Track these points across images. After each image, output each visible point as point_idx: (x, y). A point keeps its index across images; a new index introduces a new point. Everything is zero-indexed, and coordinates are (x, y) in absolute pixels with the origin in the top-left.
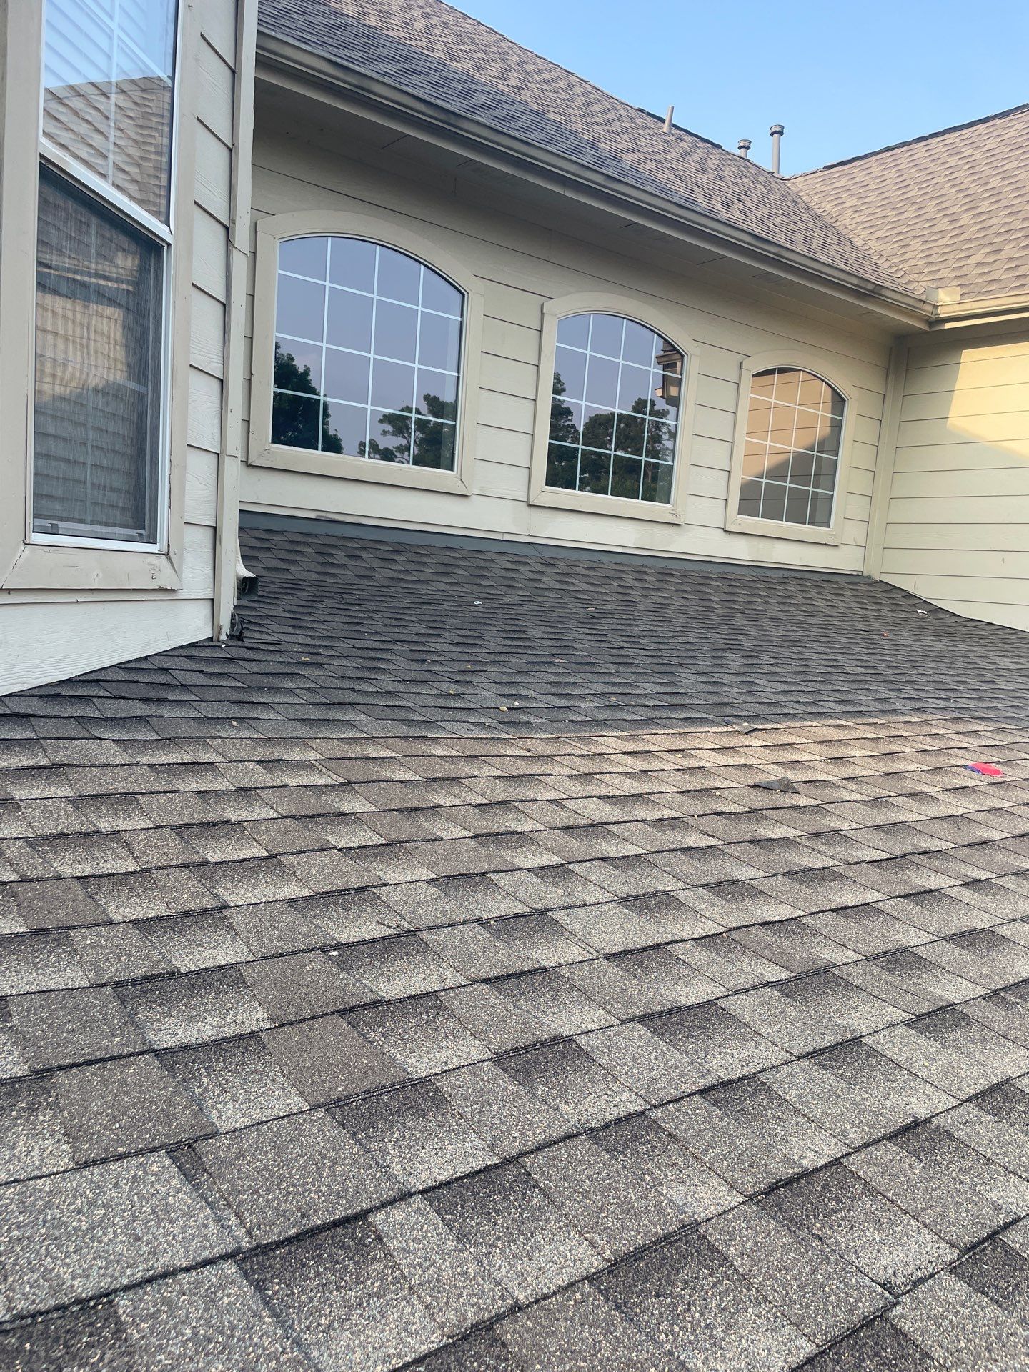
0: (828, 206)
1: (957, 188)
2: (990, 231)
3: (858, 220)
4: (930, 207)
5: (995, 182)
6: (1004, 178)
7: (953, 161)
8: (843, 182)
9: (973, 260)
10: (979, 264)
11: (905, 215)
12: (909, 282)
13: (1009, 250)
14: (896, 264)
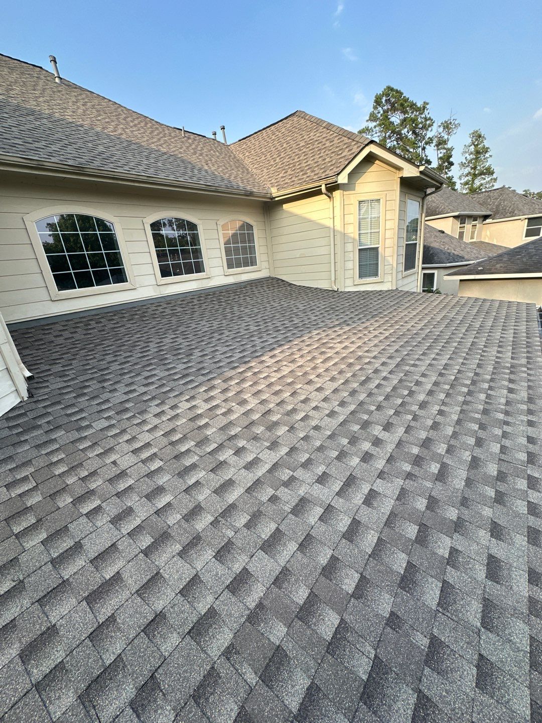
0: (241, 156)
1: (275, 148)
2: (284, 164)
3: (249, 161)
4: (268, 156)
5: (285, 145)
6: (287, 144)
7: (273, 137)
8: (244, 146)
9: (280, 176)
10: (282, 177)
11: (262, 159)
12: (264, 185)
13: (289, 172)
14: (260, 178)
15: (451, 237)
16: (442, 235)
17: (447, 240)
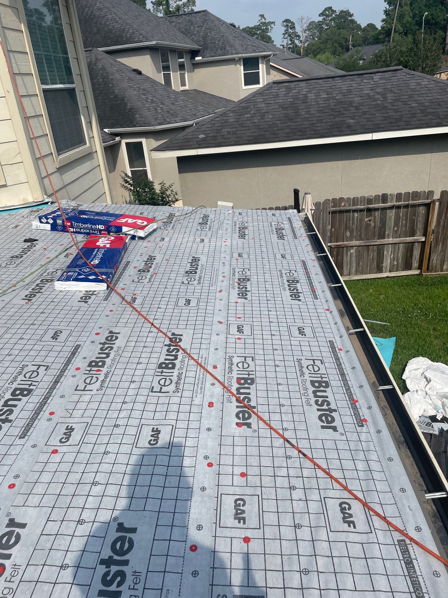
15: (154, 83)
16: (138, 77)
17: (147, 85)
